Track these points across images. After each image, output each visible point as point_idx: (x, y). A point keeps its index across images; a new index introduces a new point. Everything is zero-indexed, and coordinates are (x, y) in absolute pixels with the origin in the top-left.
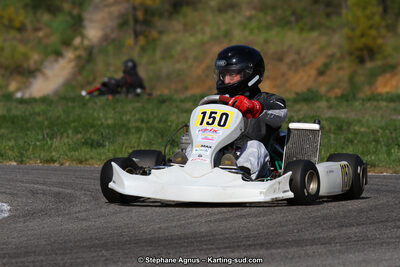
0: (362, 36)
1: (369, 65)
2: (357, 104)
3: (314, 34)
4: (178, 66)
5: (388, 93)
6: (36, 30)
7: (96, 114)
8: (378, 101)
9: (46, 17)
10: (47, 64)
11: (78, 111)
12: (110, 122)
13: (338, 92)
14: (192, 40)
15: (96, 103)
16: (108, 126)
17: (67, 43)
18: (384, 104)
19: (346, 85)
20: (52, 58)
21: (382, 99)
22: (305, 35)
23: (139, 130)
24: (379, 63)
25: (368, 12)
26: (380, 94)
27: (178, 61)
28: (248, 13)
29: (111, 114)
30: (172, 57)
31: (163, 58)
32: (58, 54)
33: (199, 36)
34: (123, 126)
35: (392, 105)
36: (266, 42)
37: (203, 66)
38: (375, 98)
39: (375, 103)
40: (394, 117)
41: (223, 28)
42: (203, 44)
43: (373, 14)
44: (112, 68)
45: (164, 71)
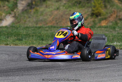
0: (97, 9)
1: (99, 17)
2: (96, 29)
3: (83, 9)
4: (44, 17)
5: (104, 26)
6: (4, 7)
7: (20, 31)
8: (101, 28)
9: (7, 3)
10: (7, 16)
11: (15, 30)
12: (25, 33)
13: (90, 25)
14: (49, 10)
15: (20, 28)
16: (24, 35)
17: (13, 11)
18: (103, 29)
19: (92, 23)
20: (8, 15)
21: (103, 27)
22: (81, 9)
23: (33, 36)
24: (102, 17)
25: (99, 2)
26: (102, 26)
27: (45, 16)
28: (65, 2)
29: (25, 31)
30: (43, 15)
31: (40, 15)
32: (10, 14)
33: (51, 9)
34: (28, 35)
35: (105, 29)
36: (70, 11)
37: (52, 17)
38: (101, 27)
39: (101, 29)
40: (106, 33)
41: (58, 7)
42: (52, 11)
43: (101, 3)
44: (25, 18)
45: (41, 19)
